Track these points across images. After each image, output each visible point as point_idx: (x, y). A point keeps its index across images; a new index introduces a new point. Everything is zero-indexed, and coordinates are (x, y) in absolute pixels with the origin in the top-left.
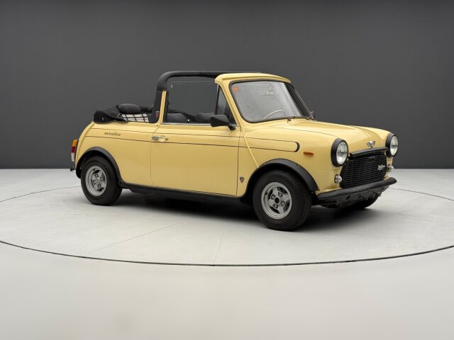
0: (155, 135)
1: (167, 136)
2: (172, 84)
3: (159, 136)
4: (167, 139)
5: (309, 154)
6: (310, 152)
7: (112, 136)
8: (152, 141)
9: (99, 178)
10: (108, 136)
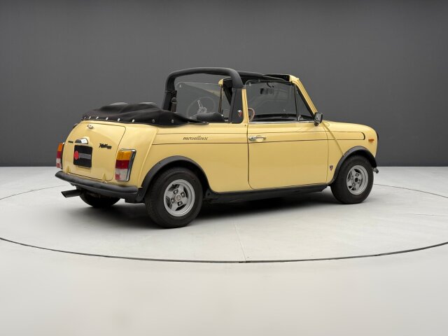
0: (249, 136)
1: (263, 135)
4: (265, 139)
6: (372, 139)
7: (196, 141)
8: (249, 142)
9: (179, 194)
10: (190, 141)
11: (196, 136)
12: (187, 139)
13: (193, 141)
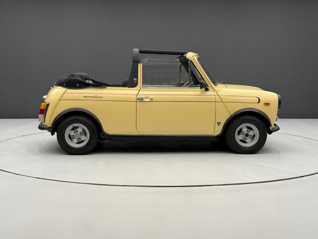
0: (138, 97)
1: (151, 97)
2: (147, 59)
3: (143, 97)
4: (151, 99)
5: (267, 104)
6: (267, 102)
7: (93, 99)
8: (137, 100)
9: (78, 133)
10: (88, 98)
11: (94, 95)
12: (86, 97)
13: (91, 99)
